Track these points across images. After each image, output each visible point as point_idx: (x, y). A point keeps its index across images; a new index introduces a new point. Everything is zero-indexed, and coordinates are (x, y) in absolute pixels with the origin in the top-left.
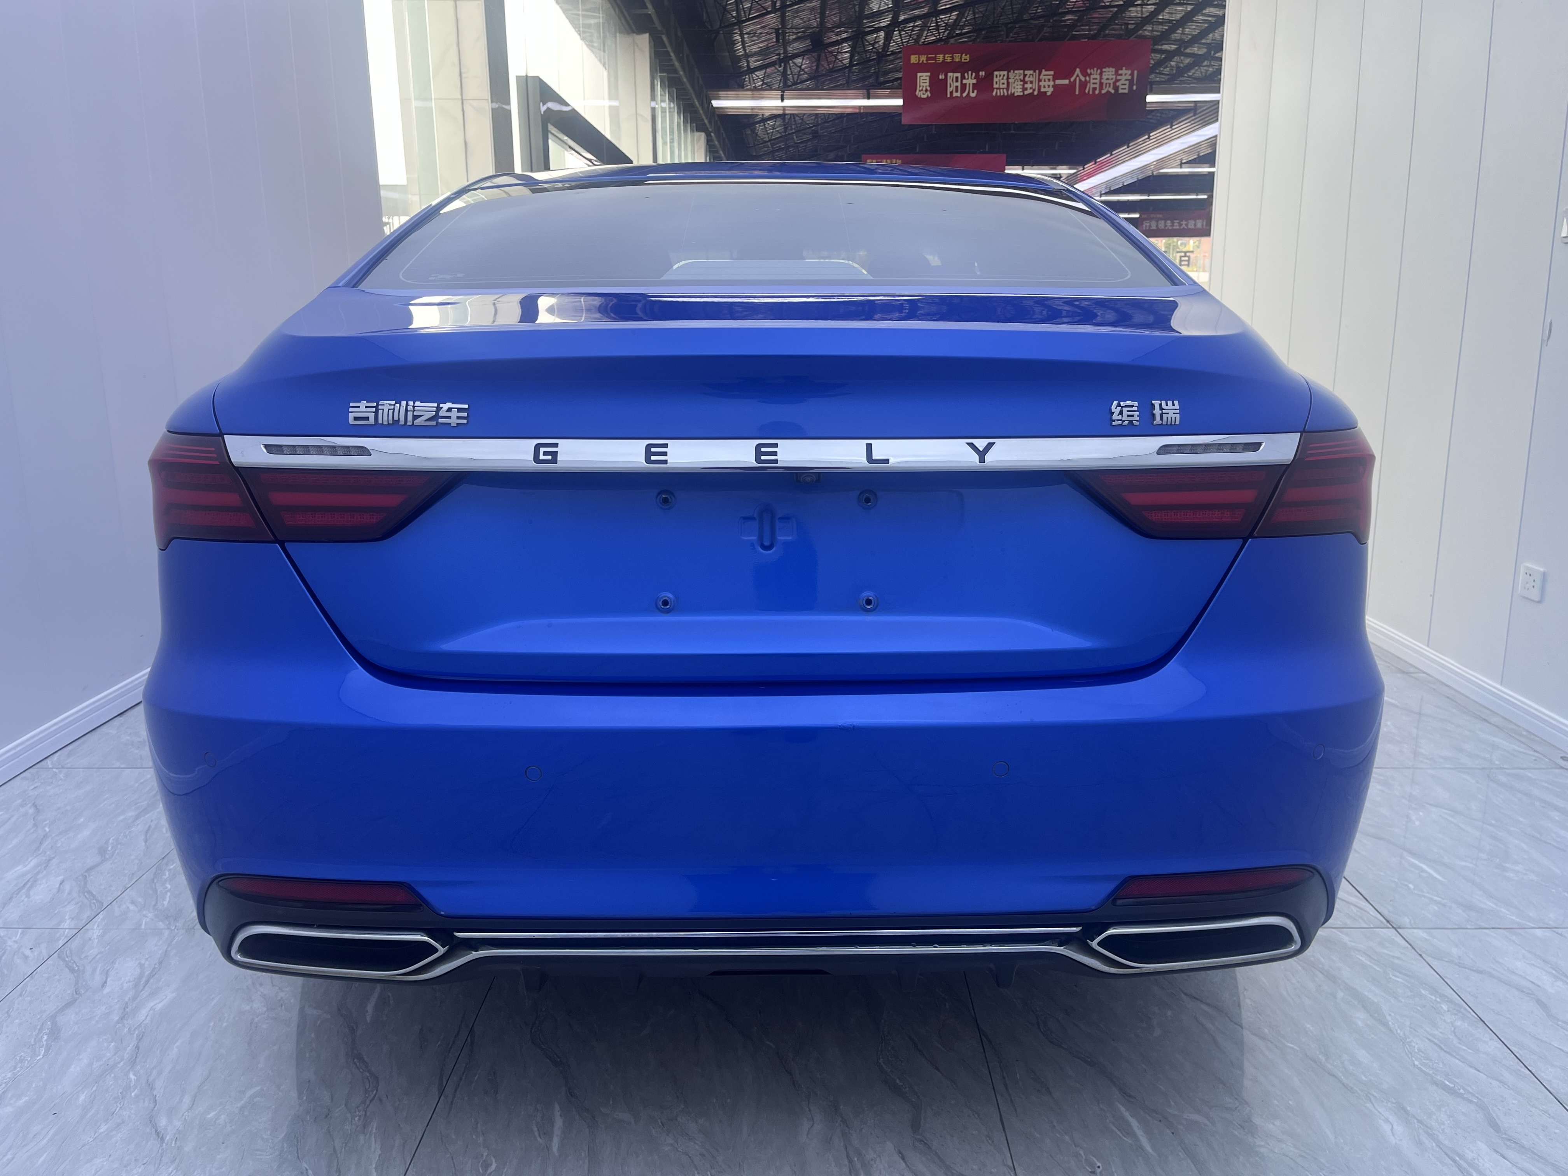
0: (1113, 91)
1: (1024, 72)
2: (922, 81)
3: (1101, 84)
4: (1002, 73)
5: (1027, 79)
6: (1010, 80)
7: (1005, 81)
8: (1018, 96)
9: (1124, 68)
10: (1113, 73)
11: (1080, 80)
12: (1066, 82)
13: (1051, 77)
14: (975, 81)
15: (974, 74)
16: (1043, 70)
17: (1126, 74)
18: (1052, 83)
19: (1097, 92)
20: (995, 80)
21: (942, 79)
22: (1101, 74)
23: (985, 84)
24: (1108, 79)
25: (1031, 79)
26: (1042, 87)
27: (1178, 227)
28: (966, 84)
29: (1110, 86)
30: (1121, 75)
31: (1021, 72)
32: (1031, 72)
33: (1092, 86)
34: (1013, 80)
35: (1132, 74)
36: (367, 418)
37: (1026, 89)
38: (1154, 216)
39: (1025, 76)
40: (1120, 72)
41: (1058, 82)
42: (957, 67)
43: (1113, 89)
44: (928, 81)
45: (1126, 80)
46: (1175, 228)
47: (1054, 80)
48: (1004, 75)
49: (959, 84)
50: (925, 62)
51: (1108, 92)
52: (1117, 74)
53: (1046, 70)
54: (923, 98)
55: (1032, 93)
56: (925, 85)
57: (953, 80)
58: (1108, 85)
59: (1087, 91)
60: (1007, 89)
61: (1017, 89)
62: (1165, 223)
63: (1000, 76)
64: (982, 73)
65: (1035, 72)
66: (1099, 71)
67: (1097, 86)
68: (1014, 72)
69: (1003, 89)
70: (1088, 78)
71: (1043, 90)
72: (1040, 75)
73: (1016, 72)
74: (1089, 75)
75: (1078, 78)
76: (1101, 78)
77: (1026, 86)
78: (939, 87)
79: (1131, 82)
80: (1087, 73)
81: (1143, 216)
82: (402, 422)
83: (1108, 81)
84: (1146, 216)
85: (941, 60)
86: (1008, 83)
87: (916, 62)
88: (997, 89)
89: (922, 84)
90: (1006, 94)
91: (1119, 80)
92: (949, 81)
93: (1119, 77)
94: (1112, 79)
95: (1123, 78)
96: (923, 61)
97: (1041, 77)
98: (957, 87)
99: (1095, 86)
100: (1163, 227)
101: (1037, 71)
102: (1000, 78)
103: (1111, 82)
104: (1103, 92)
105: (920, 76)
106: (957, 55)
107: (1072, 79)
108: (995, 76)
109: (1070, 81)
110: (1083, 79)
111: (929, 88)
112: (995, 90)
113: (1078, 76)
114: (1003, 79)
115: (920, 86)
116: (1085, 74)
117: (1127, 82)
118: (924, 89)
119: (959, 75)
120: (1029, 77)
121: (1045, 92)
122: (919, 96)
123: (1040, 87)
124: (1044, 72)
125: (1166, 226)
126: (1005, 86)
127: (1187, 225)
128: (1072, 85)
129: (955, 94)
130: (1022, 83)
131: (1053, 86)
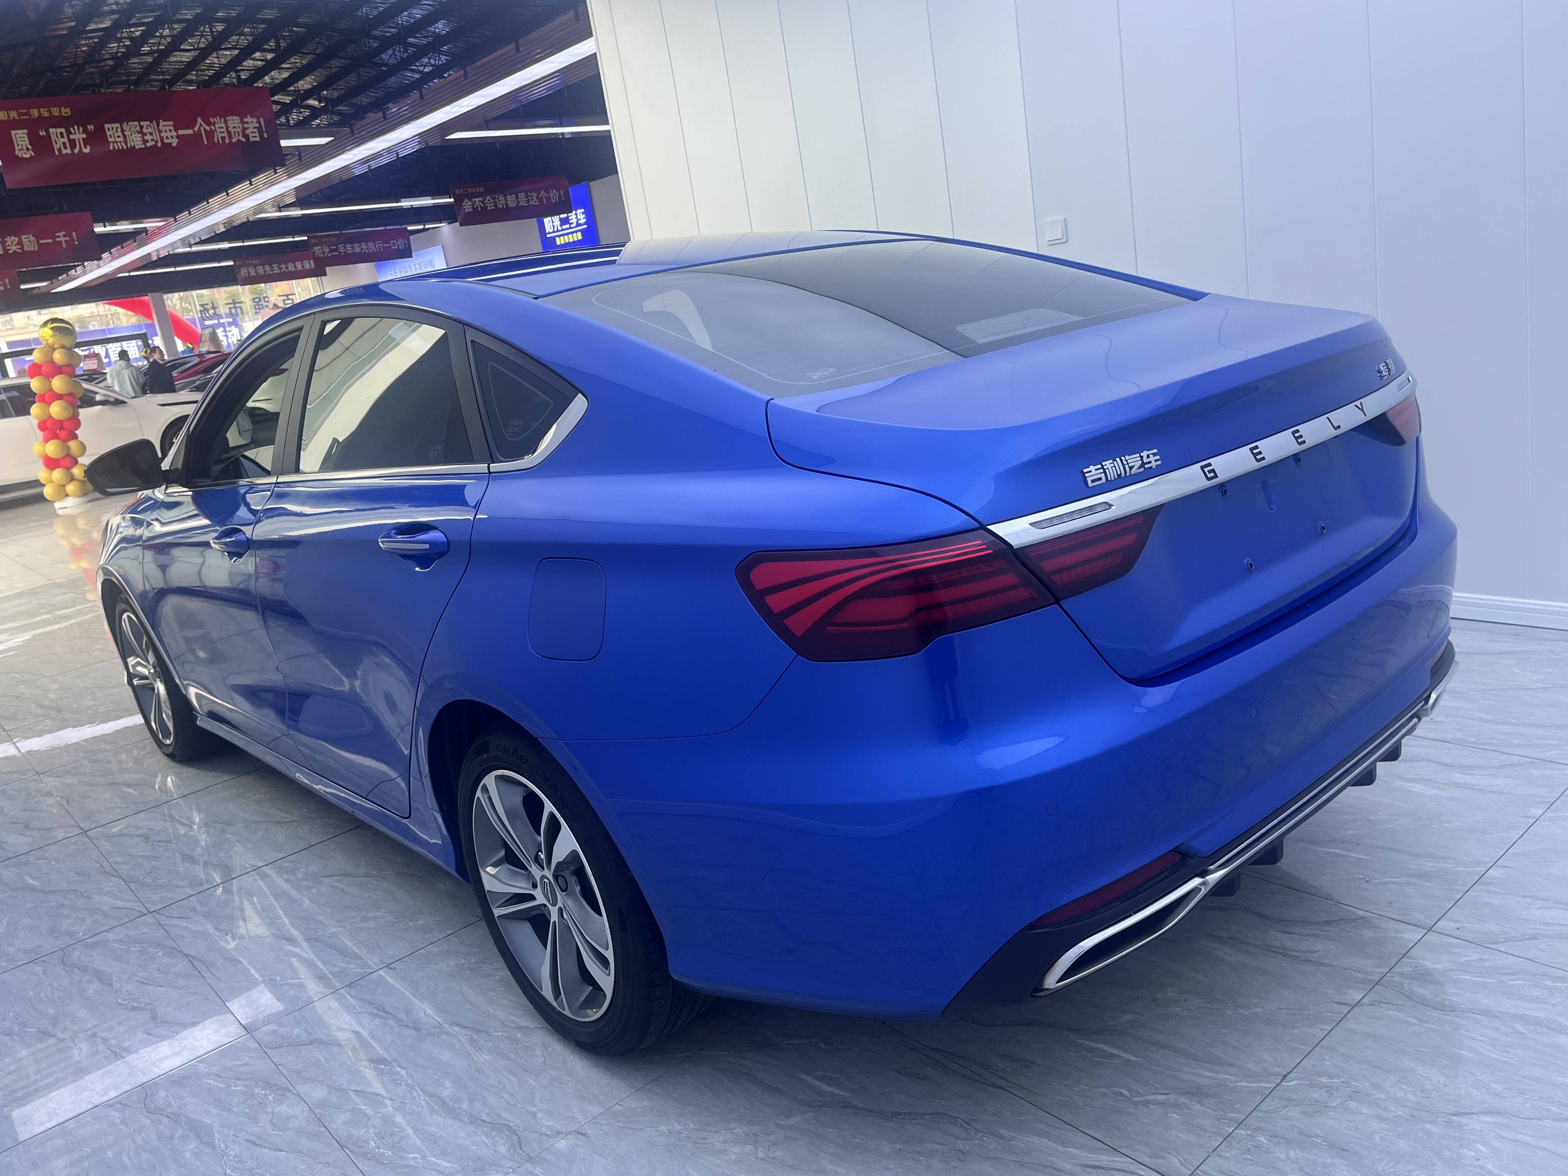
0: (244, 140)
1: (139, 124)
2: (19, 139)
3: (229, 133)
4: (115, 125)
5: (145, 130)
6: (125, 133)
7: (120, 134)
8: (139, 149)
9: (248, 116)
10: (239, 121)
11: (205, 130)
12: (190, 132)
13: (172, 128)
14: (84, 136)
15: (81, 128)
16: (161, 121)
17: (252, 122)
18: (174, 134)
19: (227, 141)
20: (108, 133)
21: (43, 136)
22: (226, 122)
23: (97, 138)
24: (234, 127)
25: (149, 130)
26: (165, 138)
27: (278, 271)
28: (74, 140)
29: (239, 135)
30: (247, 123)
31: (136, 123)
32: (148, 123)
33: (220, 135)
34: (129, 133)
35: (259, 122)
36: (1100, 479)
37: (147, 141)
38: (250, 262)
39: (142, 127)
40: (245, 120)
41: (181, 132)
42: (58, 122)
43: (243, 137)
44: (26, 139)
45: (254, 128)
46: (275, 272)
47: (176, 130)
48: (117, 128)
49: (65, 140)
50: (17, 118)
51: (239, 140)
52: (242, 122)
53: (163, 121)
54: (26, 159)
55: (156, 145)
56: (23, 143)
57: (58, 137)
58: (237, 134)
59: (216, 140)
60: (126, 142)
61: (136, 141)
62: (264, 268)
63: (113, 128)
64: (91, 127)
65: (151, 122)
66: (223, 119)
67: (225, 135)
68: (127, 124)
69: (120, 142)
70: (213, 127)
71: (166, 141)
72: (158, 125)
73: (130, 123)
74: (214, 124)
75: (202, 128)
76: (227, 127)
77: (146, 138)
78: (41, 145)
79: (260, 129)
80: (211, 122)
81: (238, 263)
82: (1123, 475)
83: (235, 130)
84: (241, 263)
85: (36, 115)
86: (125, 136)
87: (5, 119)
88: (113, 142)
89: (20, 143)
90: (125, 147)
91: (247, 128)
92: (53, 137)
93: (246, 126)
94: (239, 127)
95: (251, 126)
96: (14, 117)
97: (161, 128)
98: (64, 143)
99: (223, 135)
100: (263, 273)
101: (154, 122)
102: (112, 131)
103: (239, 130)
104: (234, 140)
105: (15, 134)
106: (55, 109)
107: (196, 129)
108: (107, 129)
109: (194, 131)
110: (208, 128)
111: (30, 147)
112: (111, 145)
113: (201, 125)
114: (117, 132)
115: (18, 145)
116: (209, 124)
117: (256, 130)
118: (24, 148)
119: (63, 130)
120: (147, 128)
121: (170, 144)
122: (20, 156)
123: (162, 138)
124: (162, 123)
125: (265, 271)
126: (122, 139)
127: (287, 268)
128: (198, 135)
129: (64, 151)
130: (140, 135)
131: (177, 137)
